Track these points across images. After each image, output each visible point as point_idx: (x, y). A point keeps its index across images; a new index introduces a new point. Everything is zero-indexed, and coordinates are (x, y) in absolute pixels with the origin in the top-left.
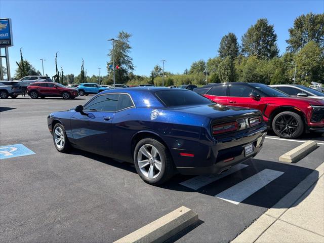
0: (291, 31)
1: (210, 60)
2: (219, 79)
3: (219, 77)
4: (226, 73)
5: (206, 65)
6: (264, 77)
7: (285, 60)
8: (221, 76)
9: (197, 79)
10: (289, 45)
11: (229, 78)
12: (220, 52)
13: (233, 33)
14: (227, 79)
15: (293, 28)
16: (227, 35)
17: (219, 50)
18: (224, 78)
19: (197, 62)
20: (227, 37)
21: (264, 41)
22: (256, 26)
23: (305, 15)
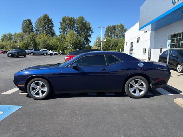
0: (61, 23)
1: (15, 34)
2: (27, 46)
3: (27, 45)
4: (31, 43)
5: (13, 36)
6: (52, 46)
7: (61, 38)
8: (28, 44)
9: (10, 45)
10: (61, 30)
11: (34, 46)
12: (23, 29)
13: (30, 19)
14: (32, 46)
15: (62, 22)
16: (26, 20)
17: (21, 28)
18: (30, 45)
19: (6, 34)
20: (26, 21)
21: (48, 26)
22: (43, 17)
23: (67, 17)
